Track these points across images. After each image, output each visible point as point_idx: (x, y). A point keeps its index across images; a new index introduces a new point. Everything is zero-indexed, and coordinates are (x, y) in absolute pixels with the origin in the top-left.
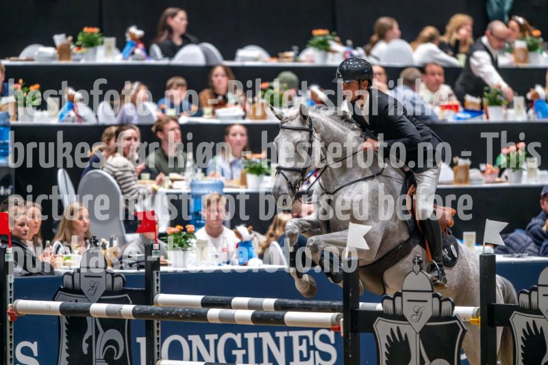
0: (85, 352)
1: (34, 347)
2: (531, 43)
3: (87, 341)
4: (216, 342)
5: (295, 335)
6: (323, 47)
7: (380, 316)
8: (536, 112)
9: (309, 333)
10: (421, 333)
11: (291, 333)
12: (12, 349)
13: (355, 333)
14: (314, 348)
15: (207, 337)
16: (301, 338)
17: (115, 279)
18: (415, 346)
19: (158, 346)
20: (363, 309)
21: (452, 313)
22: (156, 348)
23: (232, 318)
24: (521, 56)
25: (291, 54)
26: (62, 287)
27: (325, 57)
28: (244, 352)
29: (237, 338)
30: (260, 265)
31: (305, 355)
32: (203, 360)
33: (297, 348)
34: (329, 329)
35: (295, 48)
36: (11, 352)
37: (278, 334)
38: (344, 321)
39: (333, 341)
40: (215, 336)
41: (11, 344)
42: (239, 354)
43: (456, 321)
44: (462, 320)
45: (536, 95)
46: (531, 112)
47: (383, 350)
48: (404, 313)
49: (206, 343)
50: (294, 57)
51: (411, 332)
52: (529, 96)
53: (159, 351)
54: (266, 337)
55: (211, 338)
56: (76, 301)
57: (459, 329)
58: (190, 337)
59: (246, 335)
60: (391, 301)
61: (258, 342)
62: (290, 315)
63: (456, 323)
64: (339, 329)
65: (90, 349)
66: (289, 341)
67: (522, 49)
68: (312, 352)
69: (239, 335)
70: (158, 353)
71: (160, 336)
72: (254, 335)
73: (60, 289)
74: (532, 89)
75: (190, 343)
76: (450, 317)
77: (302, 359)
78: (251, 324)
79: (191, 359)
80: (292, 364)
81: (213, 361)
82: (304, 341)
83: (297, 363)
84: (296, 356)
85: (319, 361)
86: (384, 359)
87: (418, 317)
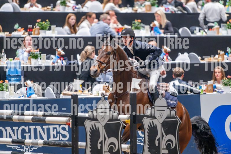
2: (152, 3)
4: (17, 130)
5: (51, 127)
6: (64, 4)
7: (87, 119)
8: (154, 32)
9: (57, 126)
10: (104, 126)
11: (50, 126)
13: (77, 126)
14: (59, 133)
15: (14, 128)
16: (54, 129)
18: (102, 132)
20: (80, 116)
21: (118, 118)
23: (23, 120)
24: (148, 8)
25: (50, 7)
27: (65, 9)
28: (29, 134)
29: (27, 129)
30: (36, 97)
31: (55, 136)
32: (12, 138)
33: (52, 133)
34: (66, 125)
35: (52, 5)
37: (44, 127)
38: (72, 121)
39: (67, 130)
40: (17, 128)
42: (27, 135)
43: (119, 121)
44: (122, 121)
45: (155, 25)
46: (152, 32)
47: (88, 134)
49: (13, 131)
50: (51, 8)
51: (100, 126)
52: (152, 25)
54: (39, 128)
55: (15, 128)
57: (121, 125)
58: (6, 128)
59: (30, 127)
61: (35, 130)
62: (48, 119)
64: (69, 124)
66: (48, 130)
67: (148, 5)
68: (58, 134)
69: (27, 127)
72: (34, 127)
74: (152, 22)
75: (6, 131)
76: (117, 120)
77: (54, 137)
78: (32, 122)
79: (7, 137)
80: (50, 140)
81: (16, 138)
82: (55, 130)
83: (52, 139)
84: (52, 136)
85: (61, 138)
86: (89, 137)
87: (103, 119)
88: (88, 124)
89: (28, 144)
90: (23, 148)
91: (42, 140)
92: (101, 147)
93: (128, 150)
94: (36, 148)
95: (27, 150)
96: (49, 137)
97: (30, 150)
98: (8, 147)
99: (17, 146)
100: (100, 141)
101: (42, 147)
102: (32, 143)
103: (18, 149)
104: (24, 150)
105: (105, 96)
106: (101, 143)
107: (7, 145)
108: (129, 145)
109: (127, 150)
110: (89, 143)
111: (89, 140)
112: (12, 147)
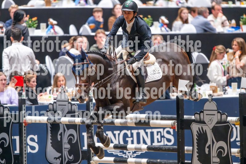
0: (59, 139)
1: (36, 137)
3: (60, 135)
4: (119, 134)
5: (155, 131)
9: (161, 130)
11: (153, 130)
12: (26, 139)
13: (182, 129)
14: (164, 137)
15: (115, 132)
16: (158, 132)
17: (72, 106)
18: (210, 135)
20: (186, 119)
21: (227, 120)
23: (126, 124)
26: (48, 110)
28: (131, 139)
29: (129, 133)
31: (160, 140)
32: (113, 143)
33: (156, 137)
34: (170, 128)
37: (147, 130)
38: (177, 124)
39: (172, 133)
41: (25, 137)
42: (129, 140)
44: (231, 123)
47: (195, 137)
48: (204, 120)
49: (114, 135)
51: (208, 129)
54: (142, 132)
55: (117, 132)
57: (230, 127)
58: (107, 132)
59: (133, 131)
60: (199, 115)
61: (138, 134)
62: (153, 122)
63: (228, 125)
64: (175, 128)
65: (61, 138)
66: (152, 133)
68: (163, 139)
69: (129, 131)
72: (136, 131)
76: (226, 122)
77: (158, 142)
78: (135, 126)
80: (154, 144)
81: (118, 143)
82: (159, 134)
83: (156, 144)
84: (156, 140)
85: (166, 143)
86: (195, 141)
87: (211, 122)
88: (195, 127)
89: (131, 149)
90: (125, 153)
91: (145, 144)
92: (209, 151)
93: (239, 155)
94: (139, 153)
95: (129, 156)
96: (152, 141)
97: (133, 155)
98: (109, 152)
99: (119, 152)
100: (207, 145)
101: (146, 152)
102: (136, 149)
103: (120, 154)
104: (126, 156)
105: (212, 96)
106: (209, 147)
107: (108, 151)
108: (240, 149)
109: (237, 154)
110: (196, 147)
111: (196, 144)
112: (113, 152)
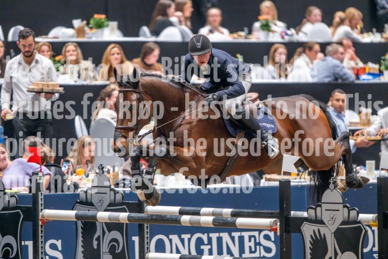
0: (95, 247)
1: (59, 243)
3: (96, 239)
4: (189, 240)
5: (246, 235)
6: (266, 28)
7: (306, 221)
9: (256, 234)
11: (243, 234)
12: (43, 245)
13: (288, 233)
14: (259, 244)
15: (183, 236)
16: (250, 237)
17: (117, 195)
18: (331, 242)
19: (147, 243)
20: (294, 216)
22: (146, 244)
23: (199, 223)
25: (243, 33)
26: (78, 201)
27: (267, 36)
28: (209, 247)
29: (205, 237)
31: (253, 249)
32: (181, 253)
33: (247, 245)
34: (270, 231)
35: (246, 29)
36: (42, 247)
37: (233, 234)
38: (280, 225)
39: (273, 239)
40: (189, 236)
41: (42, 242)
42: (206, 248)
43: (360, 225)
44: (364, 224)
47: (308, 245)
48: (323, 219)
49: (182, 241)
50: (245, 35)
51: (328, 232)
53: (148, 246)
54: (225, 236)
55: (186, 237)
56: (89, 210)
57: (362, 230)
58: (171, 237)
59: (211, 235)
61: (220, 240)
62: (240, 221)
63: (360, 226)
64: (277, 230)
65: (99, 245)
66: (241, 239)
68: (258, 247)
69: (206, 235)
70: (147, 248)
71: (148, 236)
72: (217, 235)
73: (77, 202)
75: (171, 241)
77: (251, 252)
78: (213, 226)
79: (171, 252)
80: (244, 256)
81: (187, 254)
82: (253, 239)
83: (247, 255)
84: (247, 250)
85: (263, 253)
86: (308, 251)
87: (333, 222)
88: (308, 230)
91: (231, 256)
100: (327, 257)
